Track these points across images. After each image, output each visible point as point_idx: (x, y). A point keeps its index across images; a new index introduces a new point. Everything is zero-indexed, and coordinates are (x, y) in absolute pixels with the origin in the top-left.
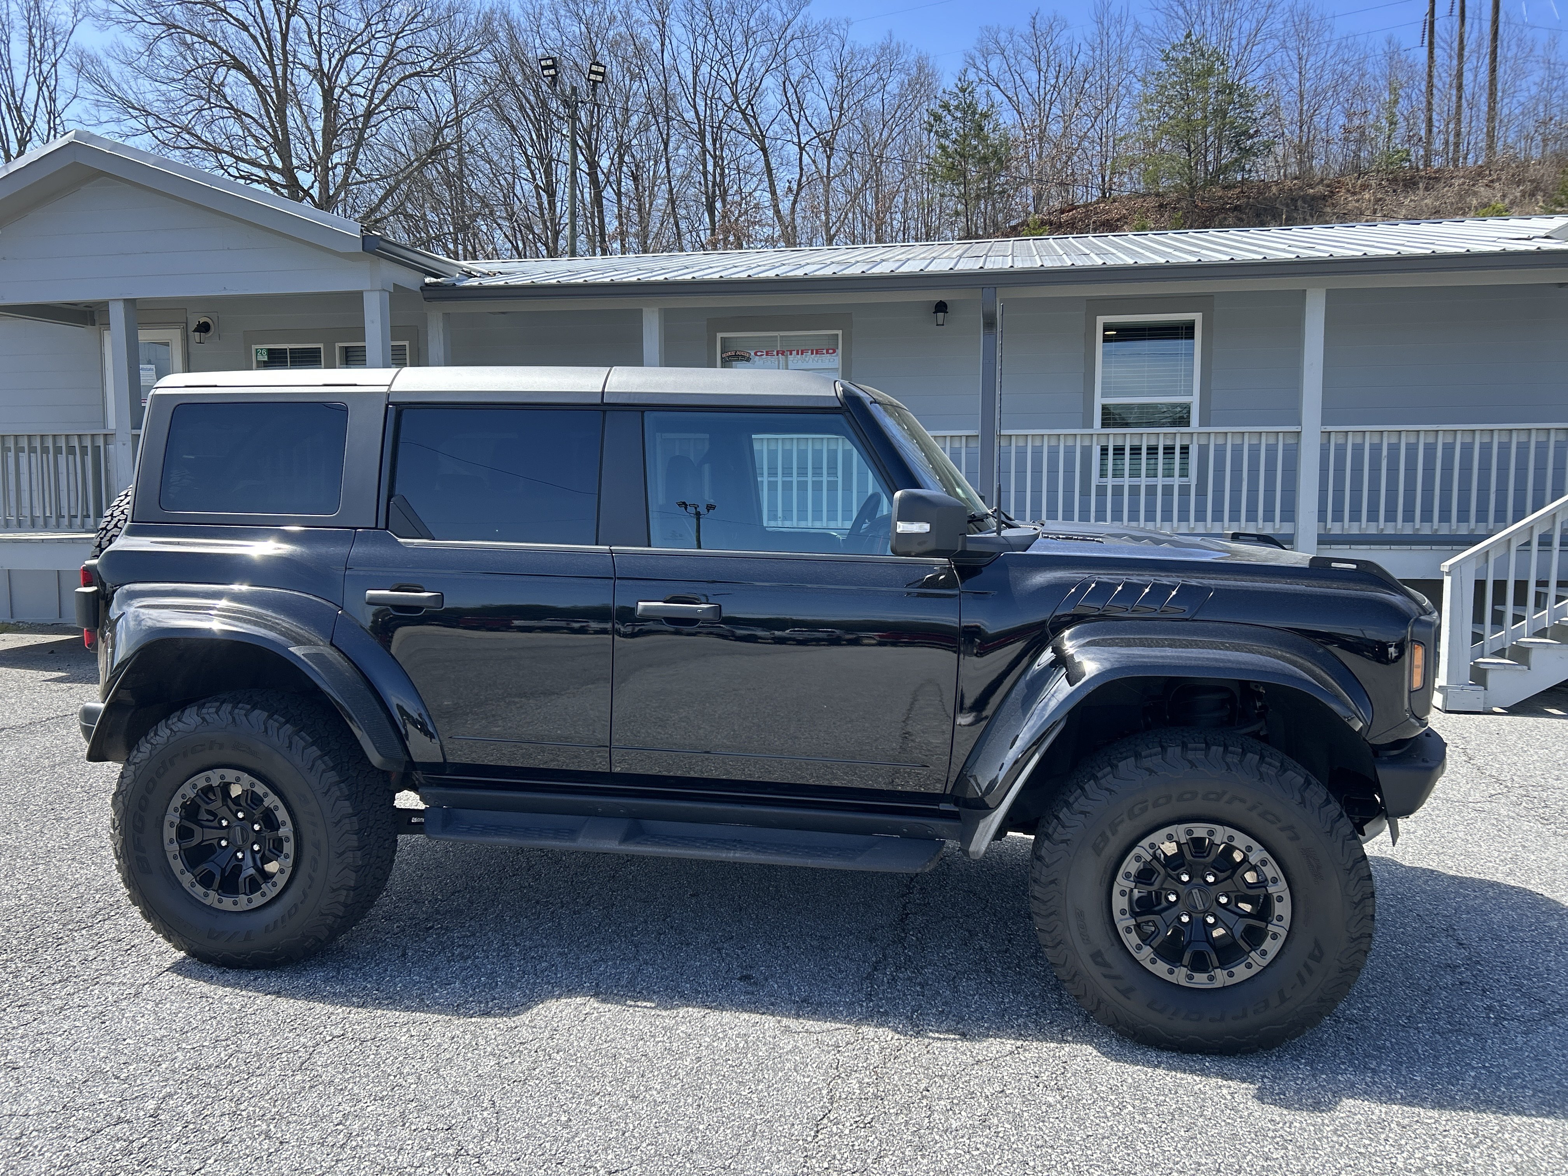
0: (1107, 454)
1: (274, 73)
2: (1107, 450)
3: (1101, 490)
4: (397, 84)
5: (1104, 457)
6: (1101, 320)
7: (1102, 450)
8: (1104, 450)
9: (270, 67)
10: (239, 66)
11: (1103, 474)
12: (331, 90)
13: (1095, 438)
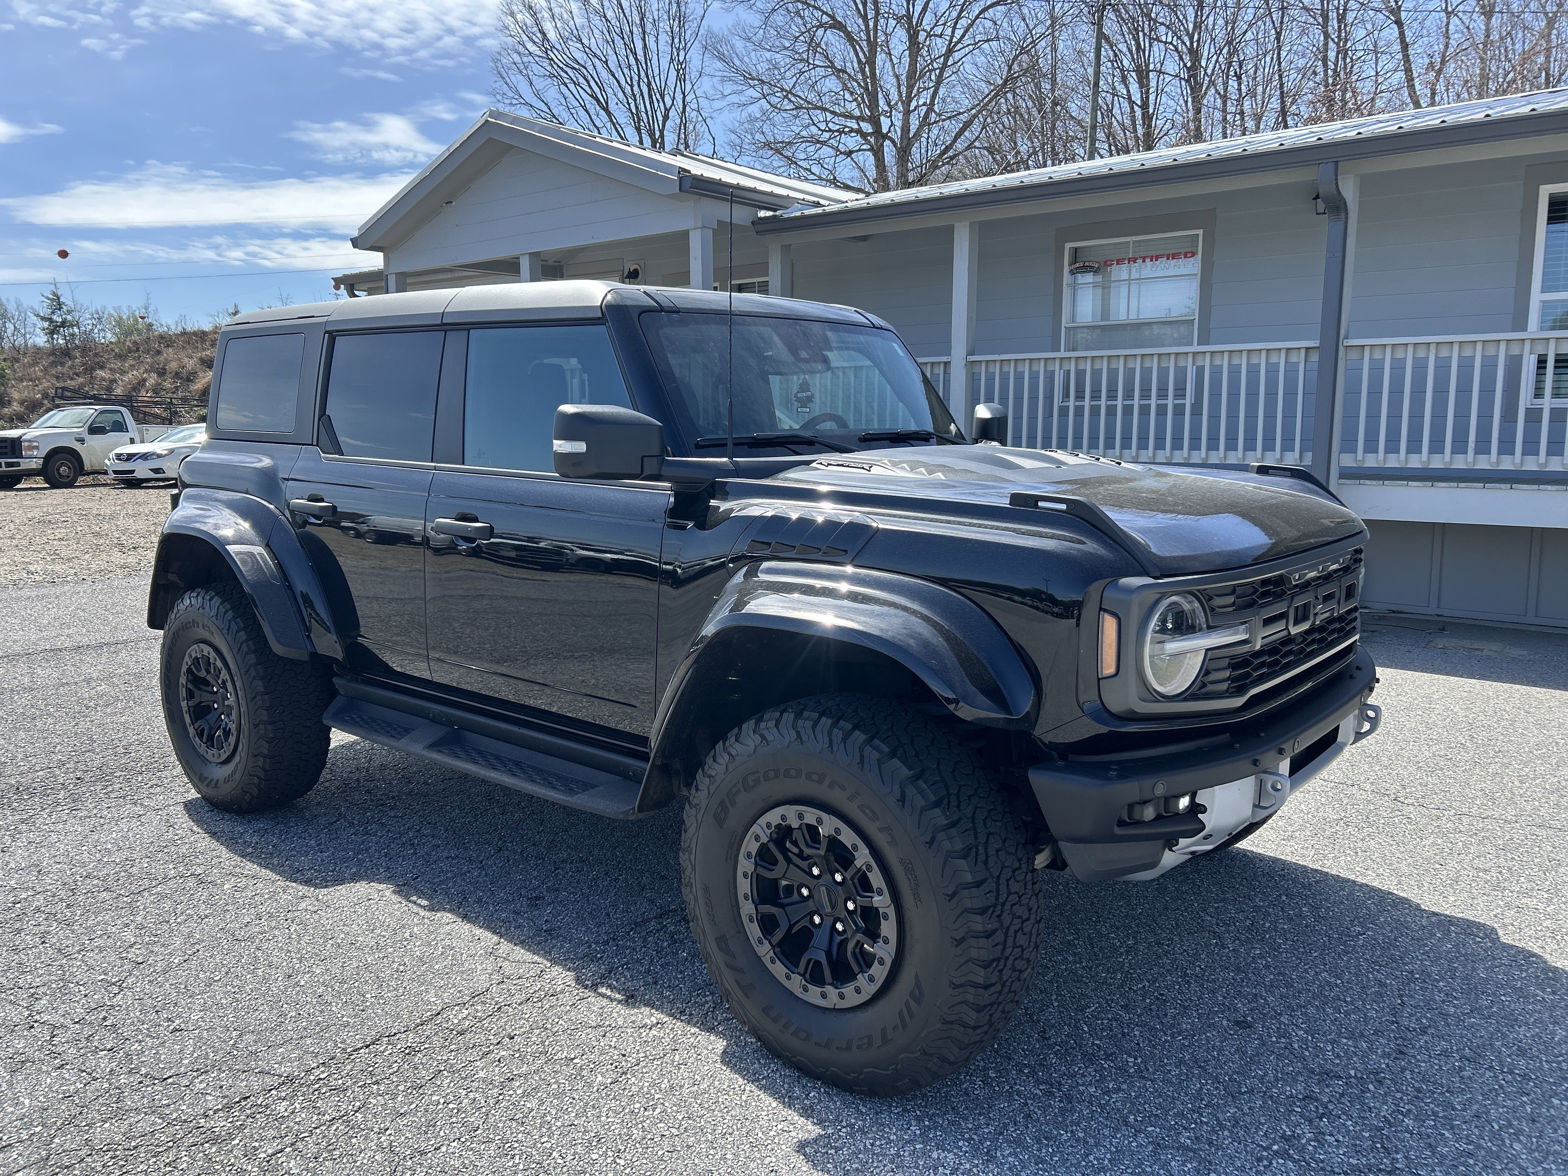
0: (1545, 368)
1: (867, 26)
2: (1545, 362)
3: (1534, 416)
4: (977, 17)
5: (1541, 371)
6: (1545, 191)
7: (1539, 362)
8: (1542, 362)
9: (864, 21)
10: (838, 26)
11: (1538, 393)
12: (917, 33)
13: (1527, 345)
